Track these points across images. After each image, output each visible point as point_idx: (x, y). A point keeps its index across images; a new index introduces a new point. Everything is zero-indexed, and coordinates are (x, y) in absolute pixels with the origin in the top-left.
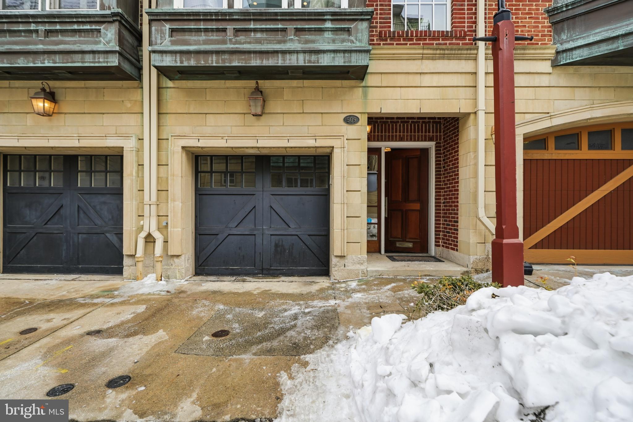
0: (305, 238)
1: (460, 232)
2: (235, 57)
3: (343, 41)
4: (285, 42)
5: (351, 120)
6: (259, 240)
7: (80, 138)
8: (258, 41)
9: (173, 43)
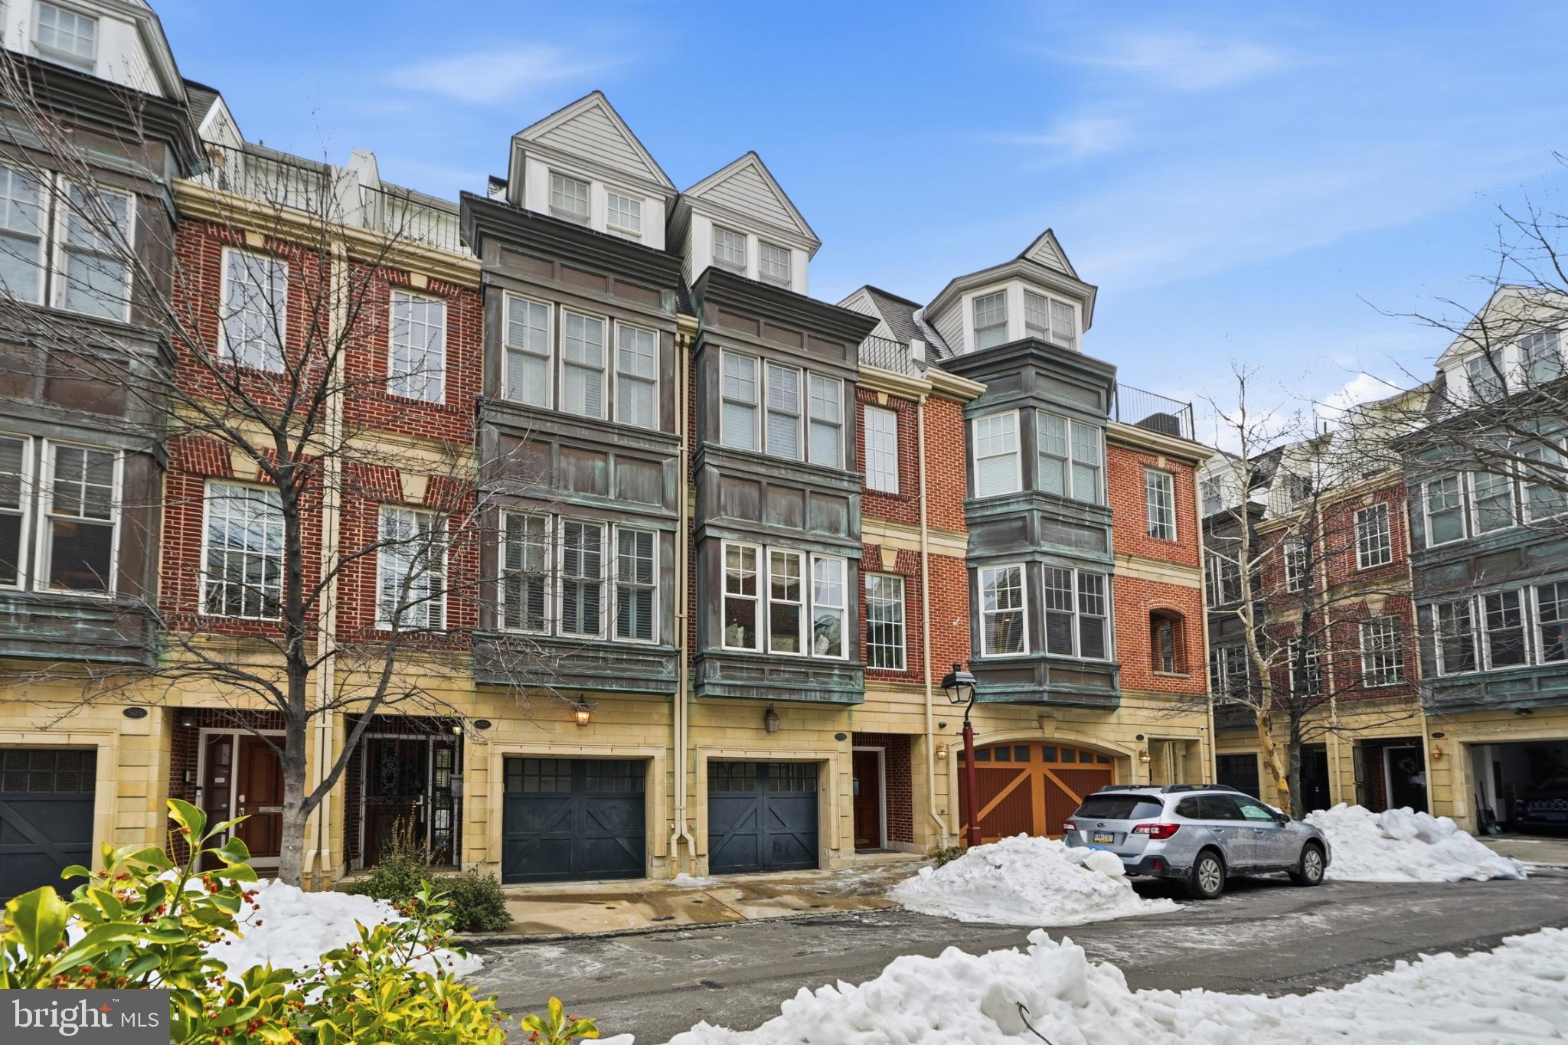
0: (797, 835)
1: (914, 826)
2: (770, 691)
3: (847, 684)
4: (807, 682)
5: (840, 737)
6: (760, 839)
7: (613, 747)
8: (787, 680)
9: (723, 677)
